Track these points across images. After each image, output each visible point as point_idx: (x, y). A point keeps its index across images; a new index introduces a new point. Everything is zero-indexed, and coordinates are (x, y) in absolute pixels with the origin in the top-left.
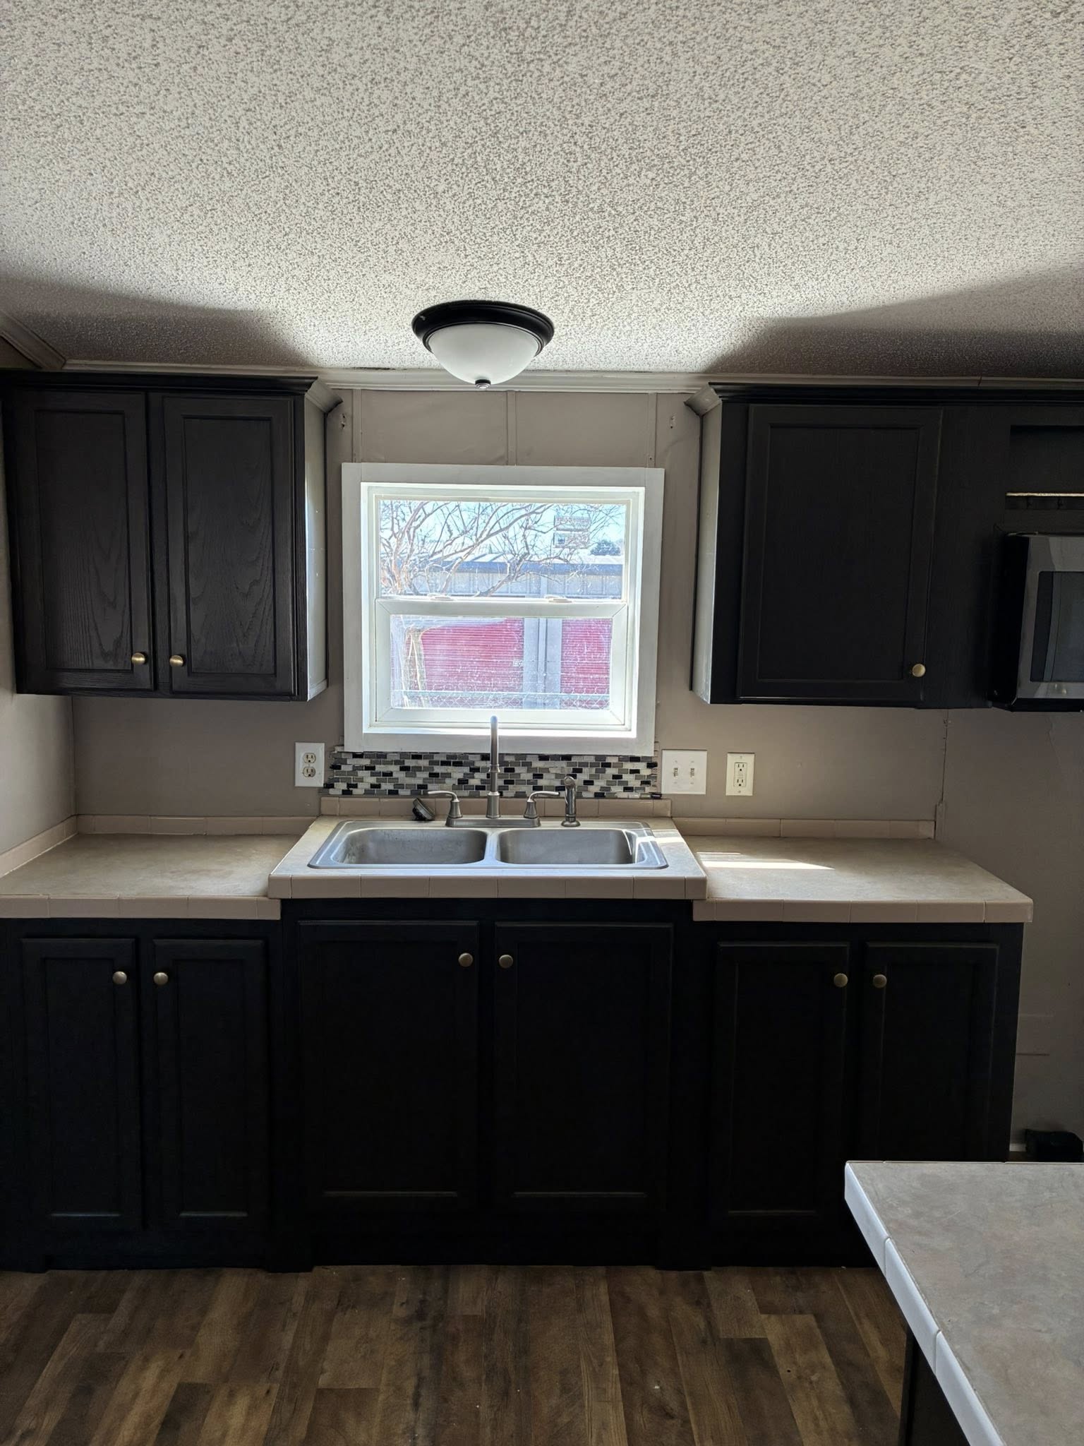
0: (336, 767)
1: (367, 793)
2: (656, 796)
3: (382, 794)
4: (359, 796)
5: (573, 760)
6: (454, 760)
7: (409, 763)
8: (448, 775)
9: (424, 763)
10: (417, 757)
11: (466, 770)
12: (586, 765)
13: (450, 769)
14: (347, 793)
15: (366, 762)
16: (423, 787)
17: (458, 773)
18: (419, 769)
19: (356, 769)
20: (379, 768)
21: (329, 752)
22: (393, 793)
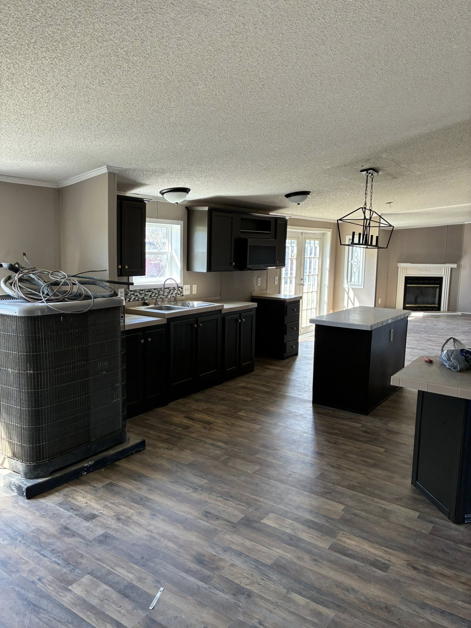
0: (127, 295)
1: (133, 301)
2: (183, 295)
3: (136, 301)
4: (131, 302)
5: (170, 288)
6: (149, 291)
7: (141, 292)
8: (148, 295)
9: (143, 292)
10: (142, 290)
11: (151, 293)
12: (171, 289)
13: (148, 293)
14: (129, 301)
15: (133, 293)
16: (143, 298)
17: (150, 294)
18: (143, 293)
19: (131, 294)
20: (136, 294)
21: (125, 291)
22: (138, 300)
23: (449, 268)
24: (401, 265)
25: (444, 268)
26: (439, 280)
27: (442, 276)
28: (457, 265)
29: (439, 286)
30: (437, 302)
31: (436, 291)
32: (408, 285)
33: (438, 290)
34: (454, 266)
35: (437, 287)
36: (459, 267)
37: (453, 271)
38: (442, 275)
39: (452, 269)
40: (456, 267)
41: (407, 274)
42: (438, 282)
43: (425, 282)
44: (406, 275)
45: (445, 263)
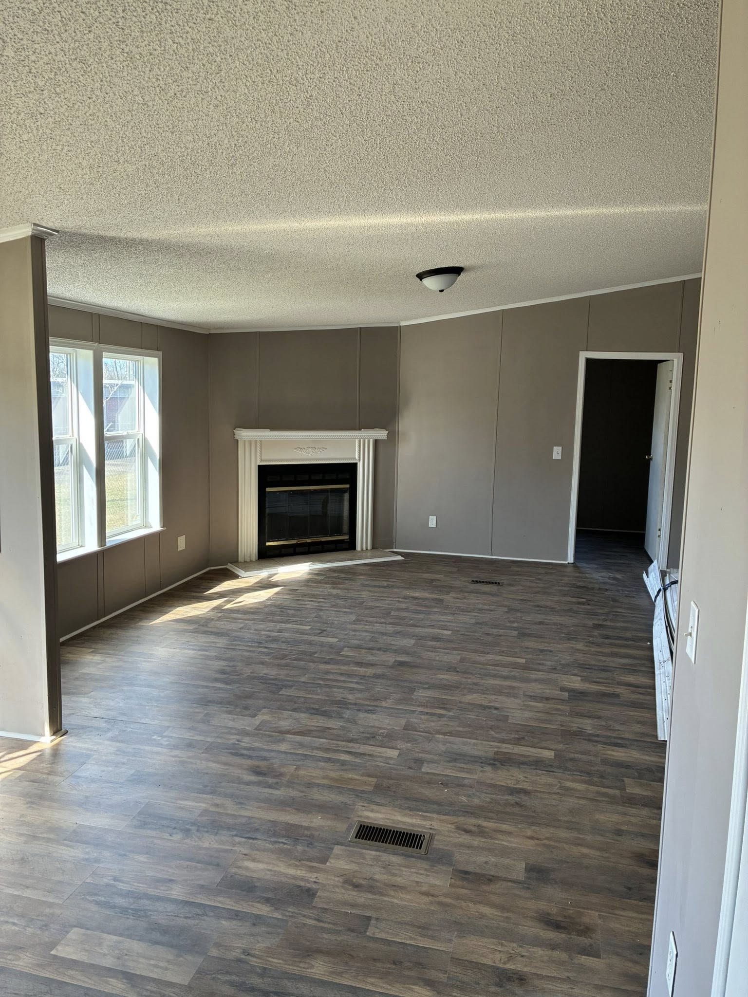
23: (369, 441)
24: (245, 435)
25: (357, 441)
26: (348, 472)
27: (355, 462)
28: (387, 432)
29: (348, 486)
30: (346, 527)
31: (341, 501)
32: (268, 490)
33: (346, 496)
34: (382, 434)
35: (343, 491)
36: (393, 437)
37: (381, 448)
38: (355, 459)
39: (376, 442)
40: (385, 437)
41: (263, 458)
42: (347, 476)
43: (313, 477)
44: (261, 460)
45: (360, 429)
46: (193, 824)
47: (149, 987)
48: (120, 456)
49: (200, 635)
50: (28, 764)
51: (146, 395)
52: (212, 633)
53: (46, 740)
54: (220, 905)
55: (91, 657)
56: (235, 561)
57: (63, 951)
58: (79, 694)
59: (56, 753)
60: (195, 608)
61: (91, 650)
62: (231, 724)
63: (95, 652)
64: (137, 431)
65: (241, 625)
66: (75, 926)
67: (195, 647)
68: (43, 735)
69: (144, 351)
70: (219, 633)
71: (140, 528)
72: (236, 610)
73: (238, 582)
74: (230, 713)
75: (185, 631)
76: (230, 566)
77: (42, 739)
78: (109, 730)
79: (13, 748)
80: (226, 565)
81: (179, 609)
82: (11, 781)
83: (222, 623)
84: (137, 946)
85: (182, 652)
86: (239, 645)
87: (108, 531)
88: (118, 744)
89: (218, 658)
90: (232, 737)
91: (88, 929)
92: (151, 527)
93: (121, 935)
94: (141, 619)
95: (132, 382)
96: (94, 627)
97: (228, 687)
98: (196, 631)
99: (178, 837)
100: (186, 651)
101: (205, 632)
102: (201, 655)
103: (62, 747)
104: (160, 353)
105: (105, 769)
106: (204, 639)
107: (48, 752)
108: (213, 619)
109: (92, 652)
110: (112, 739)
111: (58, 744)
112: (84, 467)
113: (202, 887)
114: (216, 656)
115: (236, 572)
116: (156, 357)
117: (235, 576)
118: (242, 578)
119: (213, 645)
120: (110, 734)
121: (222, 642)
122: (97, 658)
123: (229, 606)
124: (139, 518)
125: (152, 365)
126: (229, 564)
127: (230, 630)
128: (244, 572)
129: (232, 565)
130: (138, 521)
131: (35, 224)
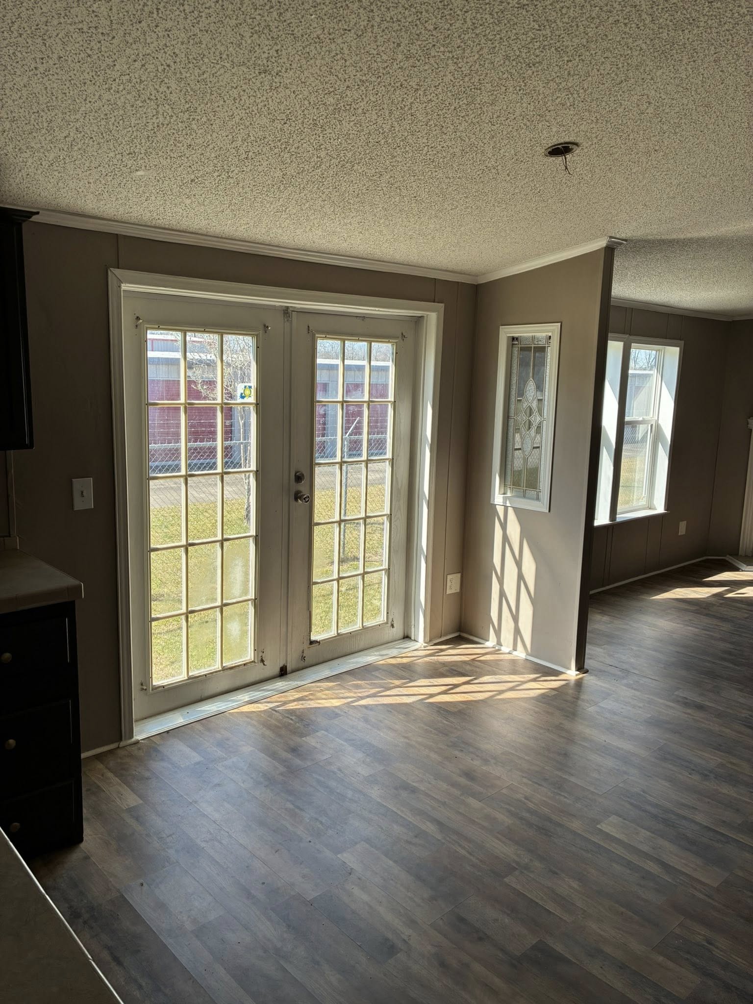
46: (711, 772)
47: (681, 878)
48: (634, 441)
49: (702, 616)
50: (560, 687)
51: (663, 383)
52: (714, 617)
53: (572, 674)
54: (741, 840)
55: (601, 617)
56: (735, 554)
57: (604, 827)
58: (594, 644)
59: (579, 684)
60: (695, 592)
61: (600, 611)
62: (742, 700)
63: (603, 613)
64: (651, 417)
65: (746, 615)
66: (614, 814)
67: (699, 626)
68: (569, 668)
69: (668, 341)
70: (722, 618)
71: (644, 509)
72: (739, 601)
73: (738, 574)
74: (741, 690)
75: (686, 610)
76: (728, 558)
77: (568, 672)
78: (623, 678)
79: (547, 673)
80: (725, 556)
81: (678, 590)
82: (548, 696)
83: (725, 609)
84: (666, 844)
85: (686, 628)
86: (745, 632)
87: (620, 508)
88: (633, 691)
89: (721, 639)
90: (744, 711)
91: (625, 819)
92: (655, 509)
93: (653, 833)
94: (642, 593)
95: (651, 372)
96: (599, 593)
97: (736, 667)
98: (696, 612)
99: (696, 777)
100: (690, 628)
101: (707, 615)
102: (705, 634)
103: (585, 682)
104: (683, 342)
105: (624, 707)
106: (706, 621)
107: (572, 682)
108: (715, 605)
109: (600, 613)
110: (628, 686)
111: (581, 679)
112: (604, 449)
113: (724, 822)
114: (721, 638)
115: (736, 565)
116: (677, 347)
117: (736, 569)
118: (743, 571)
119: (716, 627)
120: (625, 681)
121: (726, 627)
122: (606, 618)
123: (730, 595)
124: (645, 499)
125: (672, 354)
126: (728, 556)
127: (733, 617)
128: (745, 566)
129: (731, 557)
130: (643, 502)
131: (611, 237)
